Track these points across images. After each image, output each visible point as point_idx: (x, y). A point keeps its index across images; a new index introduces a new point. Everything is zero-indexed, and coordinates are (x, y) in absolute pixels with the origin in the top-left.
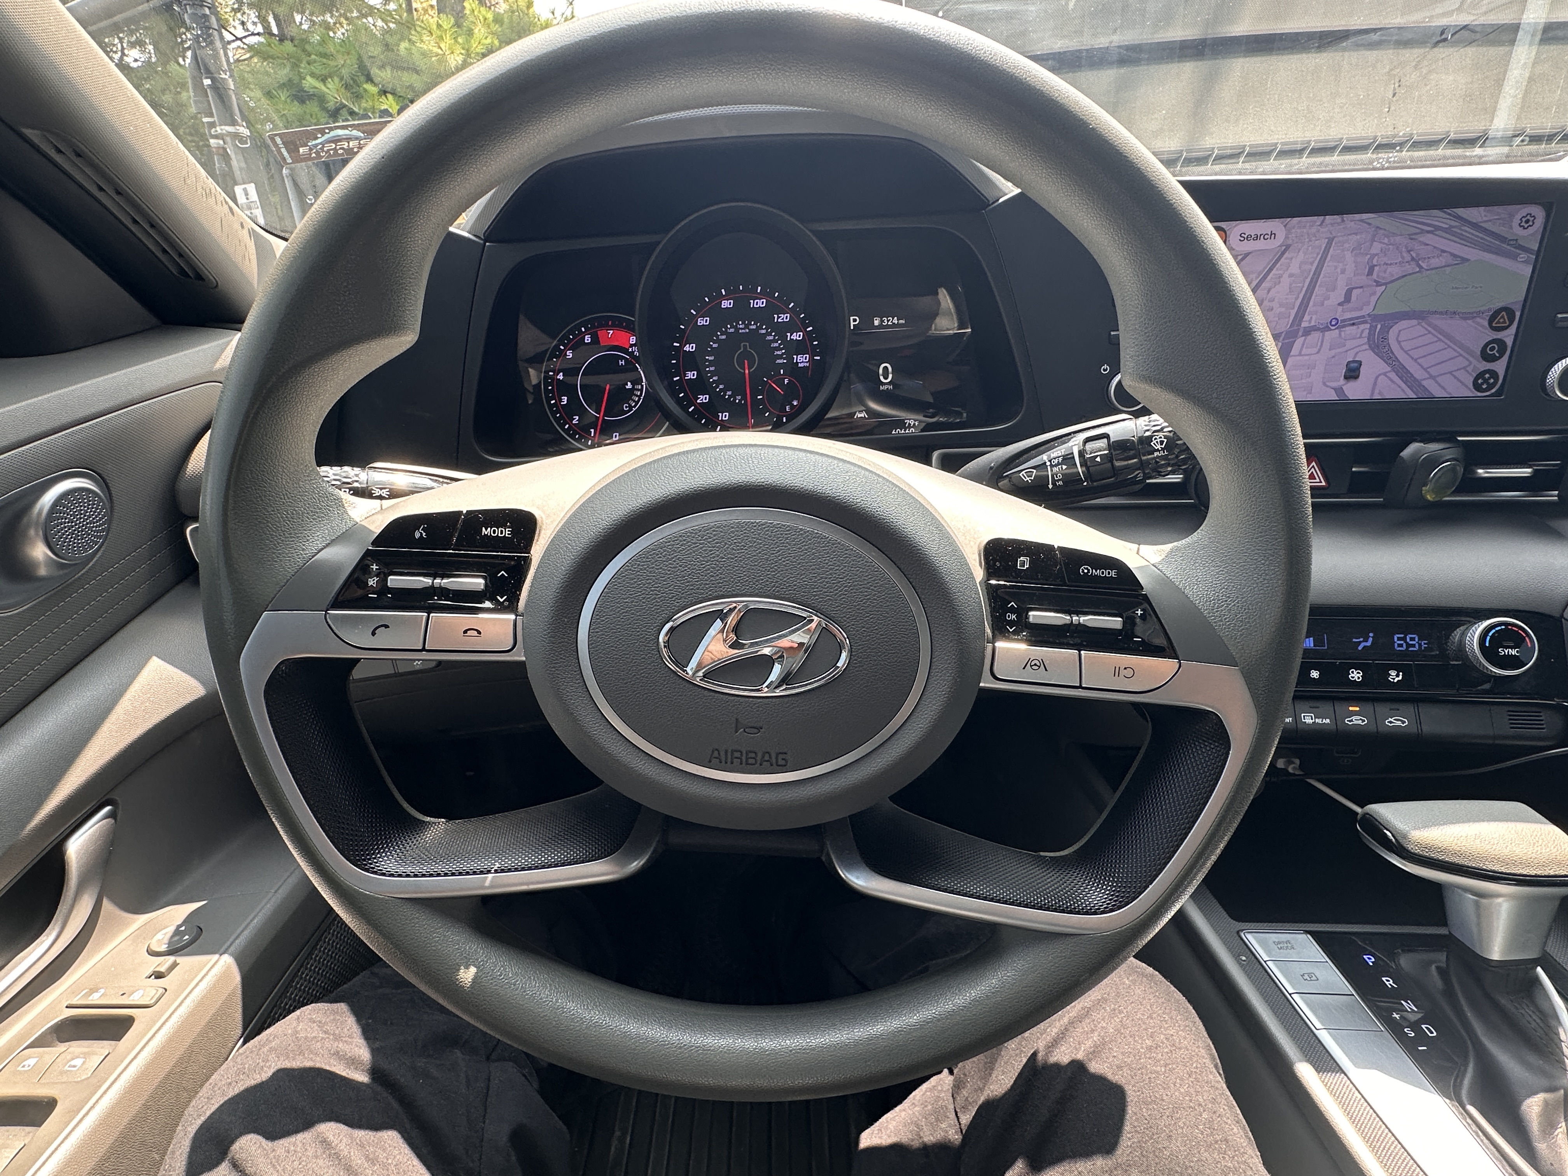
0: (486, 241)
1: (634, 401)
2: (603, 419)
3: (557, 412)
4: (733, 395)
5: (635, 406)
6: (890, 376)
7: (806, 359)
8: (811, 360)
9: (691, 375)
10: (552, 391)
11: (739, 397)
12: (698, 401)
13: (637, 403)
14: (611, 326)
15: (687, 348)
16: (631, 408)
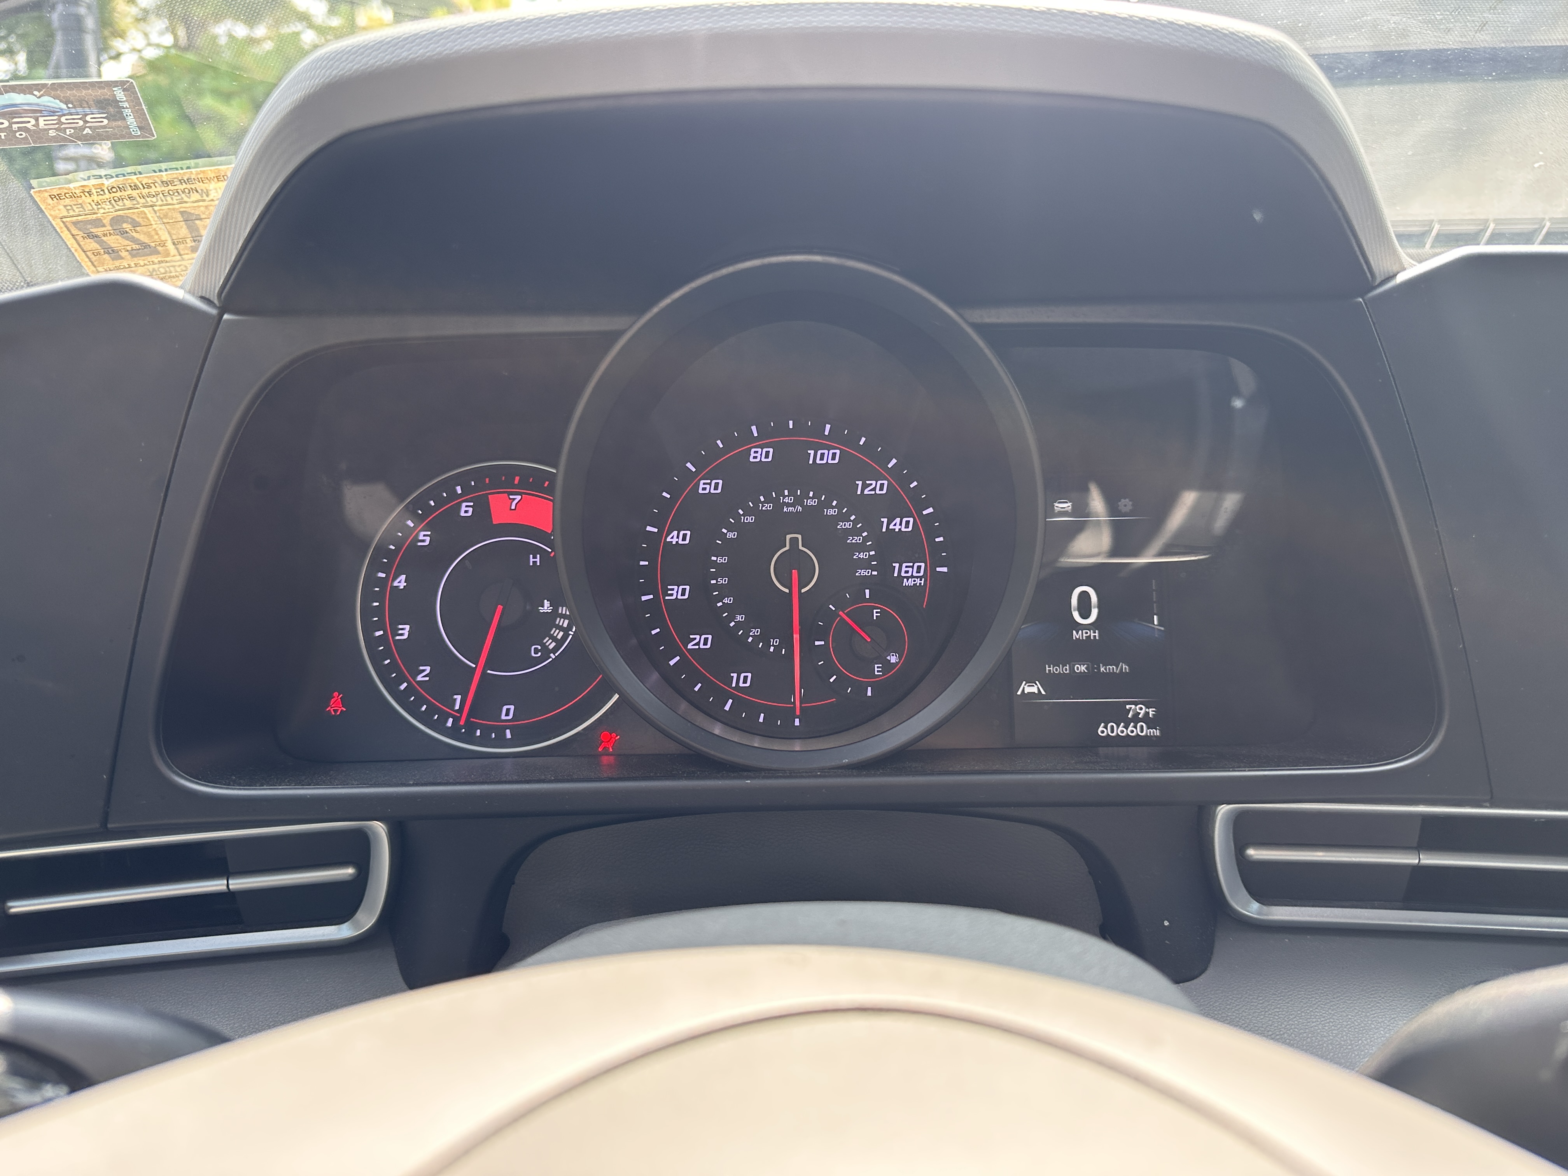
0: (223, 310)
1: (554, 639)
2: (484, 674)
3: (387, 654)
4: (764, 638)
5: (554, 651)
6: (1095, 613)
7: (918, 571)
8: (930, 574)
9: (677, 593)
10: (379, 611)
11: (776, 642)
12: (690, 646)
13: (560, 643)
14: (518, 486)
15: (673, 538)
16: (546, 652)
